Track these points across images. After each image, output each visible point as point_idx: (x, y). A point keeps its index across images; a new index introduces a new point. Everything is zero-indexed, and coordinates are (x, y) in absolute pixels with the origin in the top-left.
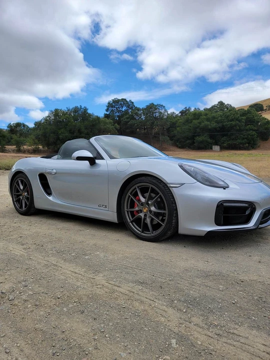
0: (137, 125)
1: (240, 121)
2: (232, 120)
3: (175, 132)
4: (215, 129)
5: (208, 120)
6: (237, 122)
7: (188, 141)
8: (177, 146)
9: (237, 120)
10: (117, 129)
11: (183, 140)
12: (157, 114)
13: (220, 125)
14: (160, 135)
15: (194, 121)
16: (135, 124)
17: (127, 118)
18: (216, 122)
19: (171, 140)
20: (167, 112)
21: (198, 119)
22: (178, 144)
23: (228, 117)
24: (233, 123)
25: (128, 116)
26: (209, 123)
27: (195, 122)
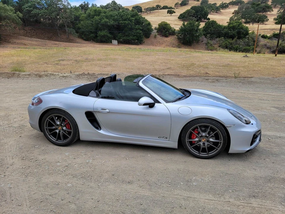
0: (42, 15)
1: (131, 21)
2: (125, 20)
3: (79, 25)
4: (113, 26)
5: (107, 17)
6: (129, 22)
7: (92, 35)
8: (83, 38)
9: (129, 20)
10: (20, 18)
11: (87, 33)
12: (61, 7)
13: (116, 23)
14: (66, 26)
15: (95, 17)
16: (39, 14)
17: (30, 7)
18: (114, 20)
19: (77, 32)
20: (70, 5)
21: (99, 15)
22: (83, 36)
23: (122, 17)
24: (127, 22)
25: (29, 4)
26: (108, 20)
27: (97, 18)
